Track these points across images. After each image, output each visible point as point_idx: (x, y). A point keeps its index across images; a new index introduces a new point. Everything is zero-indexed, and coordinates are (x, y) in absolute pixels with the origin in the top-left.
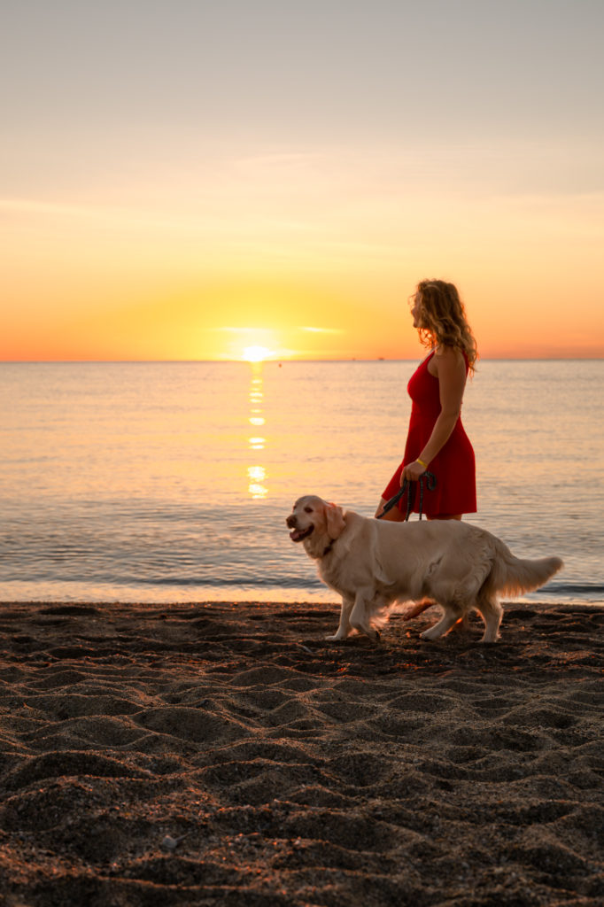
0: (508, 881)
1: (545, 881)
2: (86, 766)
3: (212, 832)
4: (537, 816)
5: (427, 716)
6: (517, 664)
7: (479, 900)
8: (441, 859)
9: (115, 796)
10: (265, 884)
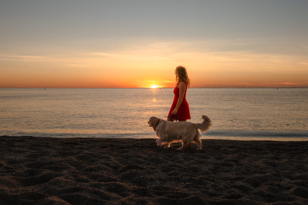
0: (235, 192)
1: (243, 192)
2: (136, 167)
3: (167, 181)
4: (237, 179)
5: (206, 160)
6: (221, 151)
7: (230, 195)
8: (219, 187)
9: (144, 174)
10: (183, 191)
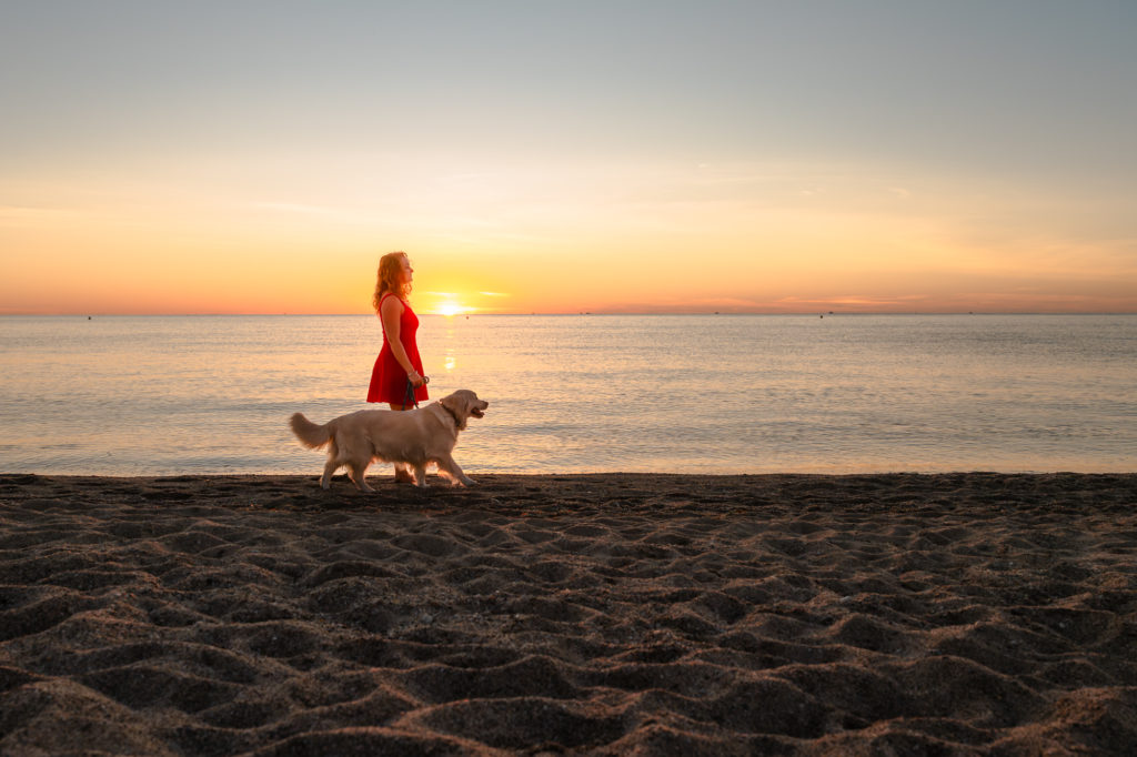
0: (664, 639)
1: (688, 638)
2: (361, 570)
3: (456, 612)
4: (674, 598)
5: (591, 539)
6: (642, 509)
7: (647, 650)
8: (616, 626)
9: (386, 589)
10: (500, 643)
